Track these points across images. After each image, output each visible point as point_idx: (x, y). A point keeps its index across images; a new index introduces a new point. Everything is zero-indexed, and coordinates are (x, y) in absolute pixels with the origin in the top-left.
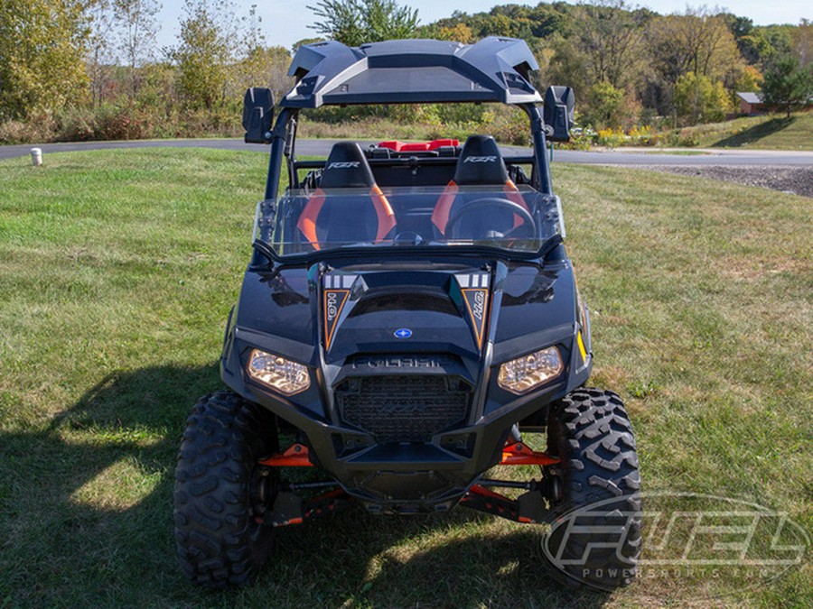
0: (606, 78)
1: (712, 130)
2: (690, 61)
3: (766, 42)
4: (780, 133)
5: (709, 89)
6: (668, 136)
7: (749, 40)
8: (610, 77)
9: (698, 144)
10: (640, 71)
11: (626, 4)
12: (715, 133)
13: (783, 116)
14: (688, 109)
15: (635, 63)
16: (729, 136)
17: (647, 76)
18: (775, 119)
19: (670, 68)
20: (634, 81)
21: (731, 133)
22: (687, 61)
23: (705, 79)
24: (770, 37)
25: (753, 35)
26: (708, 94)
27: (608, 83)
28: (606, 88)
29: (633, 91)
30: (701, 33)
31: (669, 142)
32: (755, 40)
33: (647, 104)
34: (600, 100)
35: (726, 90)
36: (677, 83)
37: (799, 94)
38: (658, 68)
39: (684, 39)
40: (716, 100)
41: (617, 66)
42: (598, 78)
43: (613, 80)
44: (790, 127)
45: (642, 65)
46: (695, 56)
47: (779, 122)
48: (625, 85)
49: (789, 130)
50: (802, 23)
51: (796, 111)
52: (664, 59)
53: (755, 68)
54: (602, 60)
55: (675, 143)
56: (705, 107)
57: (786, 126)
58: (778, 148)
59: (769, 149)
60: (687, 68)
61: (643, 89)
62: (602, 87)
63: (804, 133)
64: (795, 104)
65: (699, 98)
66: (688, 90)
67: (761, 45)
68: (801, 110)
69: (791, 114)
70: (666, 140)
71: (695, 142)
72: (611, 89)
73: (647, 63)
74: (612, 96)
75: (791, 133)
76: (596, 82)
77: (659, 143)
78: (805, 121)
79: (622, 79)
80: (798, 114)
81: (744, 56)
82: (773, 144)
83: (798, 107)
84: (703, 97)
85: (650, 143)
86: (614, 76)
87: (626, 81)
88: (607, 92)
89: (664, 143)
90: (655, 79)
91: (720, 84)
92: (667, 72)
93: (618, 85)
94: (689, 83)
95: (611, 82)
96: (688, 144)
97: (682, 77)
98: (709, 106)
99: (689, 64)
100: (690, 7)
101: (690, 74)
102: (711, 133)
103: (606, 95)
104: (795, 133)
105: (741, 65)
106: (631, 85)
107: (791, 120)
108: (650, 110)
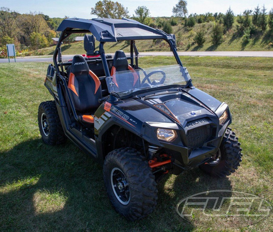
0: (7, 35)
1: (47, 50)
2: (33, 28)
3: (54, 22)
4: (68, 49)
5: (41, 37)
6: (34, 52)
7: (49, 22)
8: (8, 34)
9: (44, 54)
10: (18, 32)
11: (10, 10)
12: (49, 51)
13: (68, 44)
14: (35, 43)
15: (16, 29)
16: (53, 51)
17: (21, 34)
18: (65, 46)
19: (27, 31)
20: (16, 35)
21: (53, 50)
22: (32, 29)
23: (39, 34)
24: (55, 21)
25: (50, 20)
26: (41, 39)
27: (8, 36)
28: (7, 38)
29: (17, 38)
30: (35, 20)
31: (35, 54)
32: (51, 22)
33: (21, 43)
34: (6, 42)
35: (46, 37)
36: (30, 36)
37: (71, 38)
38: (23, 31)
39: (30, 22)
40: (43, 41)
41: (10, 30)
42: (4, 34)
43: (9, 35)
44: (70, 48)
45: (18, 30)
46: (35, 27)
47: (67, 46)
48: (14, 36)
49: (70, 49)
50: (65, 17)
51: (71, 43)
52: (25, 28)
53: (54, 31)
54: (4, 28)
55: (37, 54)
56: (40, 43)
57: (69, 47)
58: (68, 54)
59: (66, 54)
60: (32, 31)
61: (20, 38)
62: (6, 38)
63: (75, 49)
64: (71, 41)
65: (38, 40)
66: (34, 38)
67: (53, 24)
68: (73, 43)
69: (70, 44)
70: (33, 54)
71: (43, 54)
72: (9, 38)
73: (20, 29)
74: (10, 40)
75: (71, 49)
76: (4, 36)
77: (32, 55)
78: (74, 46)
79: (12, 35)
80: (72, 44)
81: (49, 27)
82: (67, 53)
83: (72, 42)
84: (39, 40)
85: (28, 55)
86: (9, 33)
87: (14, 35)
88: (8, 39)
89: (33, 55)
90: (23, 35)
91: (44, 36)
92: (26, 32)
93: (11, 36)
94: (35, 36)
95: (9, 36)
96: (41, 54)
97: (32, 34)
98: (42, 42)
99: (33, 30)
100: (31, 12)
101: (34, 33)
102: (47, 51)
103: (7, 40)
104: (72, 49)
105: (49, 30)
106: (15, 37)
107: (70, 46)
108: (23, 44)
